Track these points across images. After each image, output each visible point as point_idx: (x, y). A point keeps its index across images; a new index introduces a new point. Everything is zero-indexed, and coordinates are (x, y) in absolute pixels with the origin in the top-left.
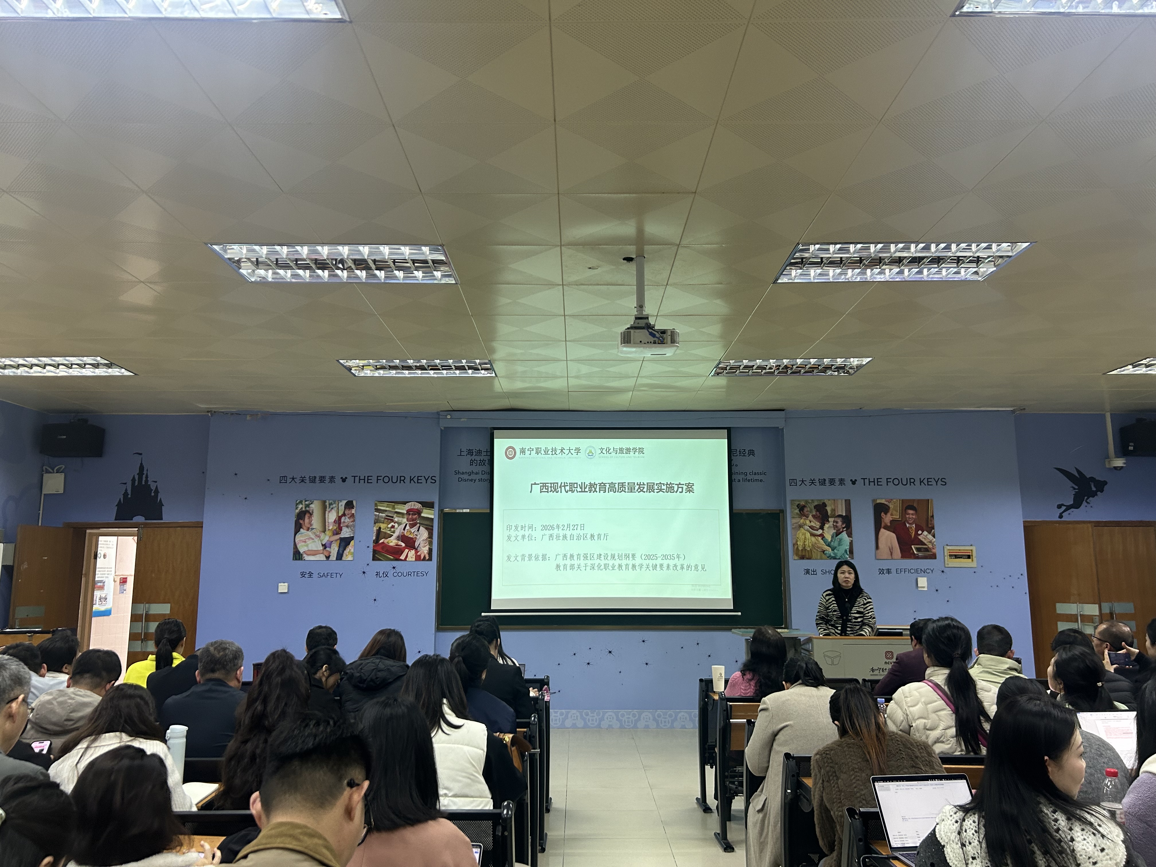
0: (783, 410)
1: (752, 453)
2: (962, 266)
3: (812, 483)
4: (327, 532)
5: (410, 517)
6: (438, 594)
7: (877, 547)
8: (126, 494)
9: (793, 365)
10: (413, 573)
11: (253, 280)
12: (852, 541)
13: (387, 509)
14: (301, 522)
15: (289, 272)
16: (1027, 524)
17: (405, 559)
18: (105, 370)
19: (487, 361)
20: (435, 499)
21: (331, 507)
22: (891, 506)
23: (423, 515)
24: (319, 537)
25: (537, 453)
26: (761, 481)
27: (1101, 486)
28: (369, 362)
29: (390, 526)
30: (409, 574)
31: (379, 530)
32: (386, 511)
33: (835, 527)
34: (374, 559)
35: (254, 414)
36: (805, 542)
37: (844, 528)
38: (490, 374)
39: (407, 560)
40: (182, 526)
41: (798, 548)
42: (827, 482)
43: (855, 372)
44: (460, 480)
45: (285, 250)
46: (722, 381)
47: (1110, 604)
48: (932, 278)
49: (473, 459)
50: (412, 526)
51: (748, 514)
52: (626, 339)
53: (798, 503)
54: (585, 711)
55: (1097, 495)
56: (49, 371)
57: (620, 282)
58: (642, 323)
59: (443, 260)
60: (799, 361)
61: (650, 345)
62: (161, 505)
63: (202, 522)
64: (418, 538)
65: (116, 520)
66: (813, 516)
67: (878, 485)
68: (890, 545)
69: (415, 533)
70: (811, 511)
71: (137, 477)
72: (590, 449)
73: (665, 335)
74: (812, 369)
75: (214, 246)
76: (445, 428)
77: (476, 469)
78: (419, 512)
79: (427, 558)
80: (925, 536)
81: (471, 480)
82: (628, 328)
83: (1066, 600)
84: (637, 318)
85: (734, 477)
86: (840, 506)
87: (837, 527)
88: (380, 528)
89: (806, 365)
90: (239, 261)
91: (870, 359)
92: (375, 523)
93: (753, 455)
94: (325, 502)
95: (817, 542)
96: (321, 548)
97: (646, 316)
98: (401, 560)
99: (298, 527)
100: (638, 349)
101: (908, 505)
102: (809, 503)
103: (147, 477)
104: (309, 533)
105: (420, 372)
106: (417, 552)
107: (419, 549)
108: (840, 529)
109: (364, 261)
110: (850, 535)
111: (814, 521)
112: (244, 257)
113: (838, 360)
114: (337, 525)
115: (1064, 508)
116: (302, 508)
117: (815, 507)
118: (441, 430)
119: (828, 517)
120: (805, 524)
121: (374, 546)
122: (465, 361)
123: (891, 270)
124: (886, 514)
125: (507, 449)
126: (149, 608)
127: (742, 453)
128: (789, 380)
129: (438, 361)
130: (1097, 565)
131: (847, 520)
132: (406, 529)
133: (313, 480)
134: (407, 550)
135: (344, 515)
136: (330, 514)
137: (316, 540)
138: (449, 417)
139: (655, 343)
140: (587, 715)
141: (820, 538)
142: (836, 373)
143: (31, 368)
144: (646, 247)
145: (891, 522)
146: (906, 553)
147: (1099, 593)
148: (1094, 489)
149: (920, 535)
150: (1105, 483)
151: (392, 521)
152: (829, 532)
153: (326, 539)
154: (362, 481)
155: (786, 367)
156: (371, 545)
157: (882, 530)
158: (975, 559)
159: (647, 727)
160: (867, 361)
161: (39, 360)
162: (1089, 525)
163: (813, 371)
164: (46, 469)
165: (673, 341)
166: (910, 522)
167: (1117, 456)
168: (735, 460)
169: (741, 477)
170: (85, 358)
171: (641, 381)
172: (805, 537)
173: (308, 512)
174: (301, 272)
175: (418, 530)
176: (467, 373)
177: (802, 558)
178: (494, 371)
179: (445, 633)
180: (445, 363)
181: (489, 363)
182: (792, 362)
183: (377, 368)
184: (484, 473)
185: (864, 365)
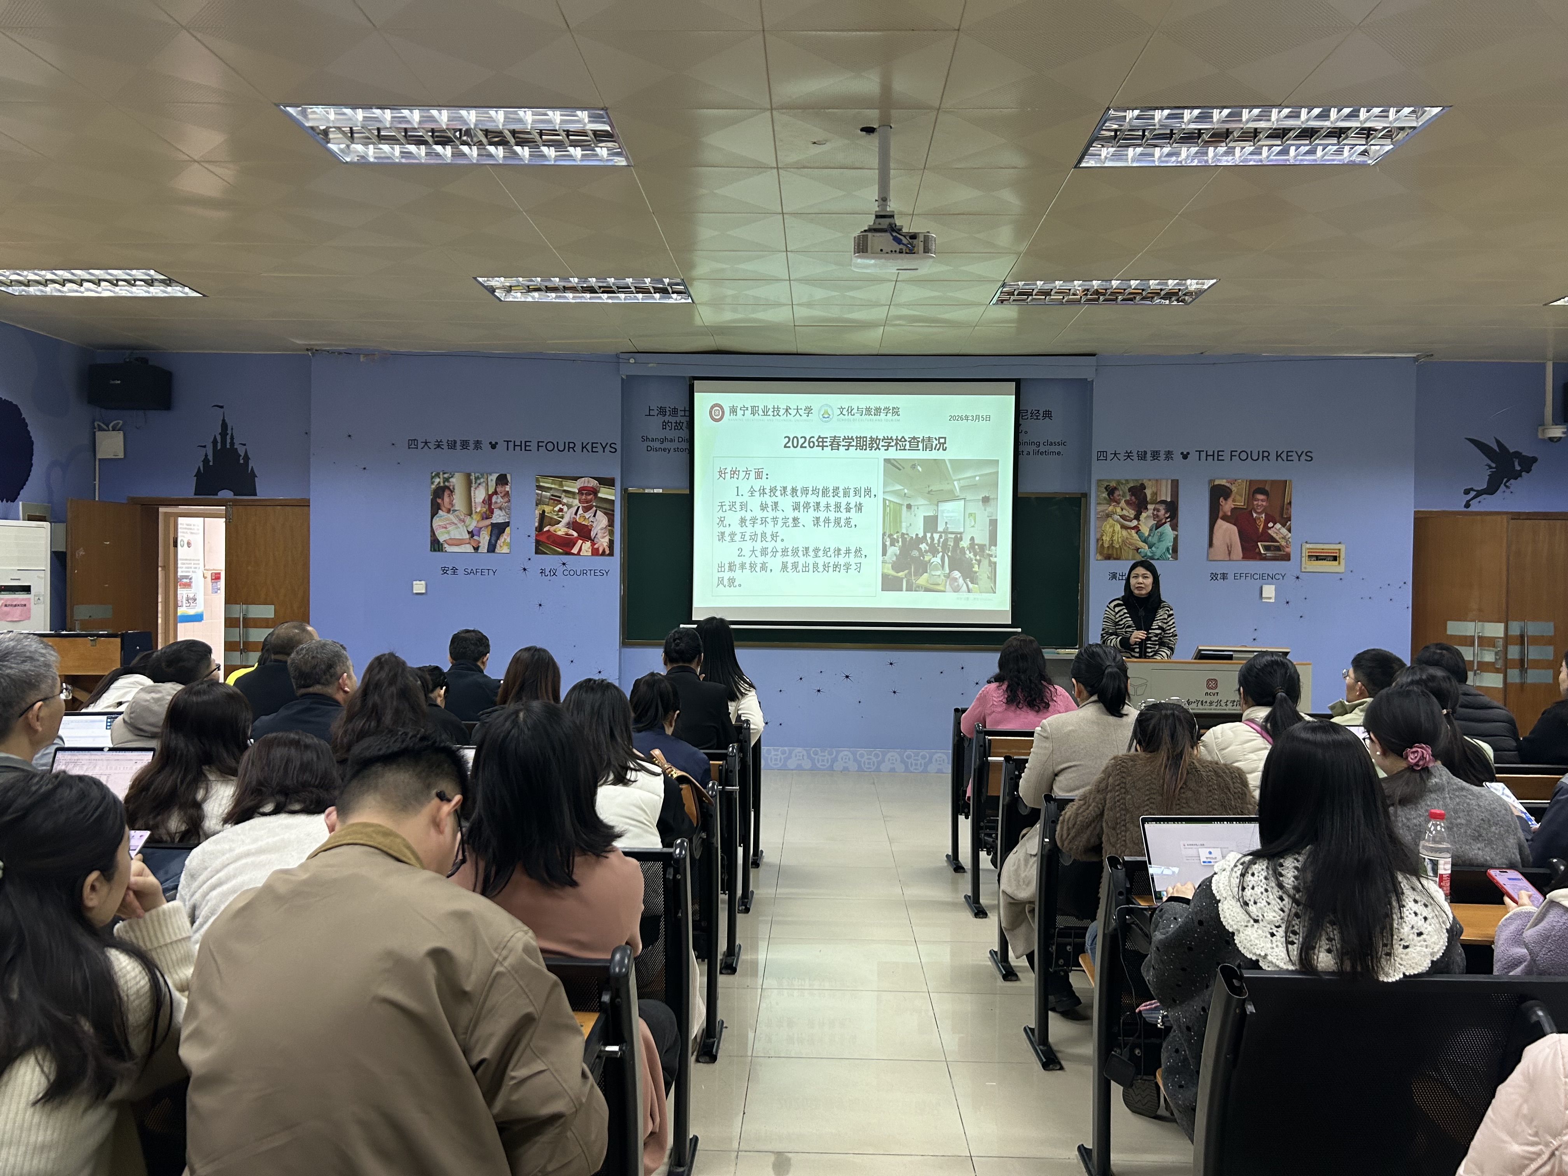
0: (1094, 355)
1: (1048, 414)
2: (1345, 142)
3: (1129, 456)
4: (474, 516)
5: (584, 497)
6: (623, 599)
7: (1211, 544)
8: (206, 461)
9: (1106, 290)
10: (589, 572)
11: (348, 160)
12: (1177, 536)
13: (553, 486)
14: (439, 501)
15: (397, 148)
16: (1420, 515)
17: (579, 553)
18: (162, 288)
19: (679, 281)
20: (616, 474)
21: (478, 482)
22: (1234, 489)
23: (600, 495)
24: (464, 521)
25: (753, 413)
26: (1059, 453)
27: (1528, 463)
28: (518, 281)
30: (584, 573)
31: (543, 515)
32: (551, 489)
33: (1155, 517)
34: (538, 552)
35: (369, 354)
36: (1113, 536)
37: (1167, 518)
38: (685, 299)
39: (581, 554)
40: (284, 504)
41: (1102, 545)
42: (1149, 455)
43: (1194, 300)
44: (649, 449)
45: (388, 115)
46: (1010, 312)
47: (1522, 623)
48: (1302, 160)
49: (666, 421)
50: (586, 509)
51: (1037, 499)
52: (862, 247)
53: (1107, 484)
54: (813, 749)
55: (1521, 476)
56: (88, 290)
57: (857, 165)
58: (885, 223)
59: (607, 131)
60: (1115, 283)
61: (894, 255)
62: (253, 475)
63: (309, 500)
64: (594, 525)
65: (195, 494)
66: (1127, 502)
67: (1218, 460)
68: (1229, 542)
69: (591, 519)
70: (1124, 496)
71: (219, 439)
72: (826, 408)
73: (915, 242)
74: (1133, 295)
75: (288, 109)
76: (627, 376)
77: (670, 434)
78: (595, 492)
79: (607, 552)
80: (1277, 530)
81: (664, 450)
82: (865, 231)
83: (1462, 617)
84: (878, 217)
85: (1021, 448)
86: (1164, 489)
87: (1158, 516)
88: (544, 511)
89: (1125, 290)
90: (326, 132)
91: (1214, 281)
92: (537, 505)
93: (1050, 417)
94: (469, 475)
95: (1129, 537)
96: (467, 536)
97: (890, 214)
98: (573, 554)
99: (435, 509)
100: (878, 262)
101: (1257, 488)
102: (1122, 484)
103: (232, 438)
104: (451, 516)
105: (588, 295)
106: (593, 544)
107: (596, 540)
108: (1162, 520)
109: (500, 133)
110: (1174, 527)
111: (1127, 508)
112: (331, 125)
113: (1170, 282)
114: (487, 506)
115: (1473, 494)
116: (439, 483)
117: (1130, 490)
118: (623, 380)
119: (1147, 503)
120: (1115, 513)
121: (536, 536)
123: (1243, 148)
124: (1226, 499)
125: (712, 408)
126: (247, 610)
127: (1035, 415)
128: (1103, 312)
129: (613, 280)
130: (1508, 571)
131: (1172, 508)
132: (579, 513)
133: (452, 445)
134: (580, 542)
135: (495, 493)
136: (477, 492)
137: (460, 525)
138: (632, 361)
139: (901, 252)
140: (816, 754)
141: (1133, 532)
142: (1167, 302)
143: (64, 286)
144: (894, 113)
145: (1233, 510)
146: (1250, 552)
147: (1507, 607)
148: (1518, 468)
149: (1270, 528)
150: (1534, 460)
152: (1146, 524)
153: (473, 524)
154: (518, 448)
155: (1097, 292)
156: (533, 533)
157: (1220, 522)
158: (1343, 562)
159: (893, 770)
160: (1209, 285)
161: (73, 274)
162: (1505, 517)
163: (1135, 298)
164: (99, 425)
165: (927, 250)
166: (1258, 511)
167: (1555, 423)
168: (1024, 425)
169: (1031, 448)
170: (134, 272)
171: (894, 311)
172: (1114, 530)
173: (448, 488)
174: (412, 148)
175: (594, 516)
176: (653, 298)
177: (1108, 557)
178: (690, 295)
179: (632, 650)
180: (621, 283)
181: (683, 283)
182: (1106, 285)
183: (529, 290)
184: (681, 440)
185: (1206, 290)
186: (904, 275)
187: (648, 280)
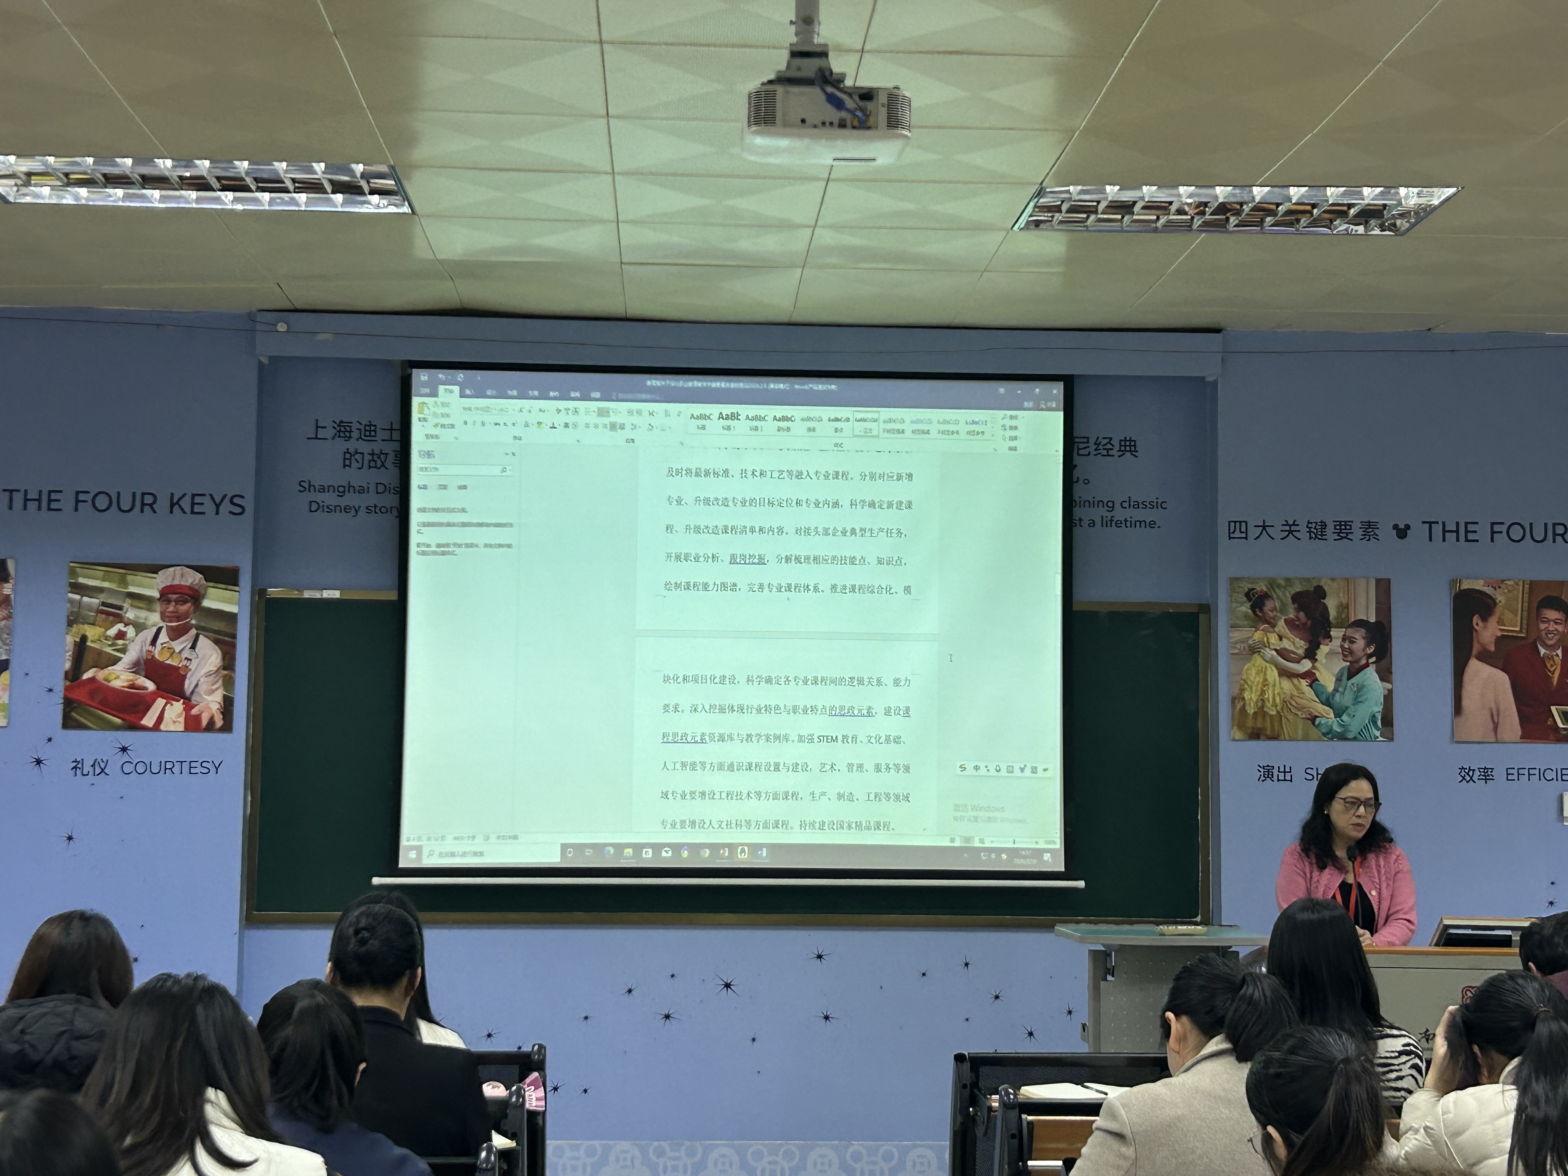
0: (1218, 331)
1: (1129, 446)
3: (1290, 532)
5: (170, 608)
6: (250, 824)
7: (1458, 709)
9: (1241, 204)
10: (177, 765)
12: (1390, 691)
13: (106, 585)
17: (156, 727)
19: (384, 168)
20: (242, 559)
22: (1500, 598)
23: (206, 603)
26: (1152, 524)
28: (45, 164)
29: (112, 632)
30: (166, 768)
31: (81, 645)
32: (101, 590)
33: (1347, 653)
34: (68, 723)
36: (1263, 692)
37: (1370, 656)
38: (396, 205)
39: (162, 727)
41: (1243, 709)
42: (1330, 529)
43: (1413, 226)
44: (315, 507)
46: (1053, 243)
49: (352, 450)
50: (176, 634)
51: (1112, 614)
52: (763, 113)
53: (1250, 586)
54: (656, 1143)
58: (809, 67)
60: (1259, 193)
61: (828, 131)
64: (192, 667)
66: (1289, 623)
67: (1467, 540)
68: (1493, 705)
69: (186, 654)
70: (1283, 610)
73: (870, 105)
74: (1294, 216)
76: (271, 358)
77: (358, 476)
78: (194, 596)
79: (219, 723)
81: (347, 509)
82: (770, 82)
84: (796, 54)
85: (1078, 512)
86: (1361, 597)
87: (1351, 652)
88: (84, 638)
89: (1278, 205)
91: (1452, 190)
92: (70, 624)
93: (1134, 452)
95: (1295, 693)
97: (819, 50)
98: (145, 728)
100: (795, 142)
101: (1546, 598)
102: (1279, 586)
105: (193, 194)
106: (189, 706)
107: (194, 698)
108: (1359, 660)
110: (1385, 675)
111: (1291, 636)
113: (1366, 191)
117: (1295, 598)
118: (261, 365)
119: (1329, 625)
120: (1267, 645)
121: (67, 689)
122: (323, 165)
124: (1485, 619)
127: (1104, 448)
128: (1236, 246)
129: (246, 163)
131: (1380, 636)
132: (159, 641)
134: (160, 702)
138: (282, 327)
139: (842, 125)
140: (661, 1153)
141: (1304, 683)
142: (1361, 229)
145: (1499, 640)
146: (1535, 726)
151: (119, 619)
152: (1328, 668)
154: (33, 506)
155: (1223, 209)
156: (60, 685)
157: (1474, 665)
160: (1443, 197)
163: (1298, 220)
165: (894, 123)
166: (1550, 643)
168: (1084, 466)
169: (1098, 514)
171: (826, 237)
172: (1265, 680)
175: (193, 647)
176: (330, 202)
177: (1255, 735)
178: (406, 198)
179: (269, 931)
180: (264, 170)
181: (393, 174)
182: (1239, 195)
183: (69, 181)
184: (381, 489)
185: (1436, 208)
186: (843, 169)
187: (319, 167)
